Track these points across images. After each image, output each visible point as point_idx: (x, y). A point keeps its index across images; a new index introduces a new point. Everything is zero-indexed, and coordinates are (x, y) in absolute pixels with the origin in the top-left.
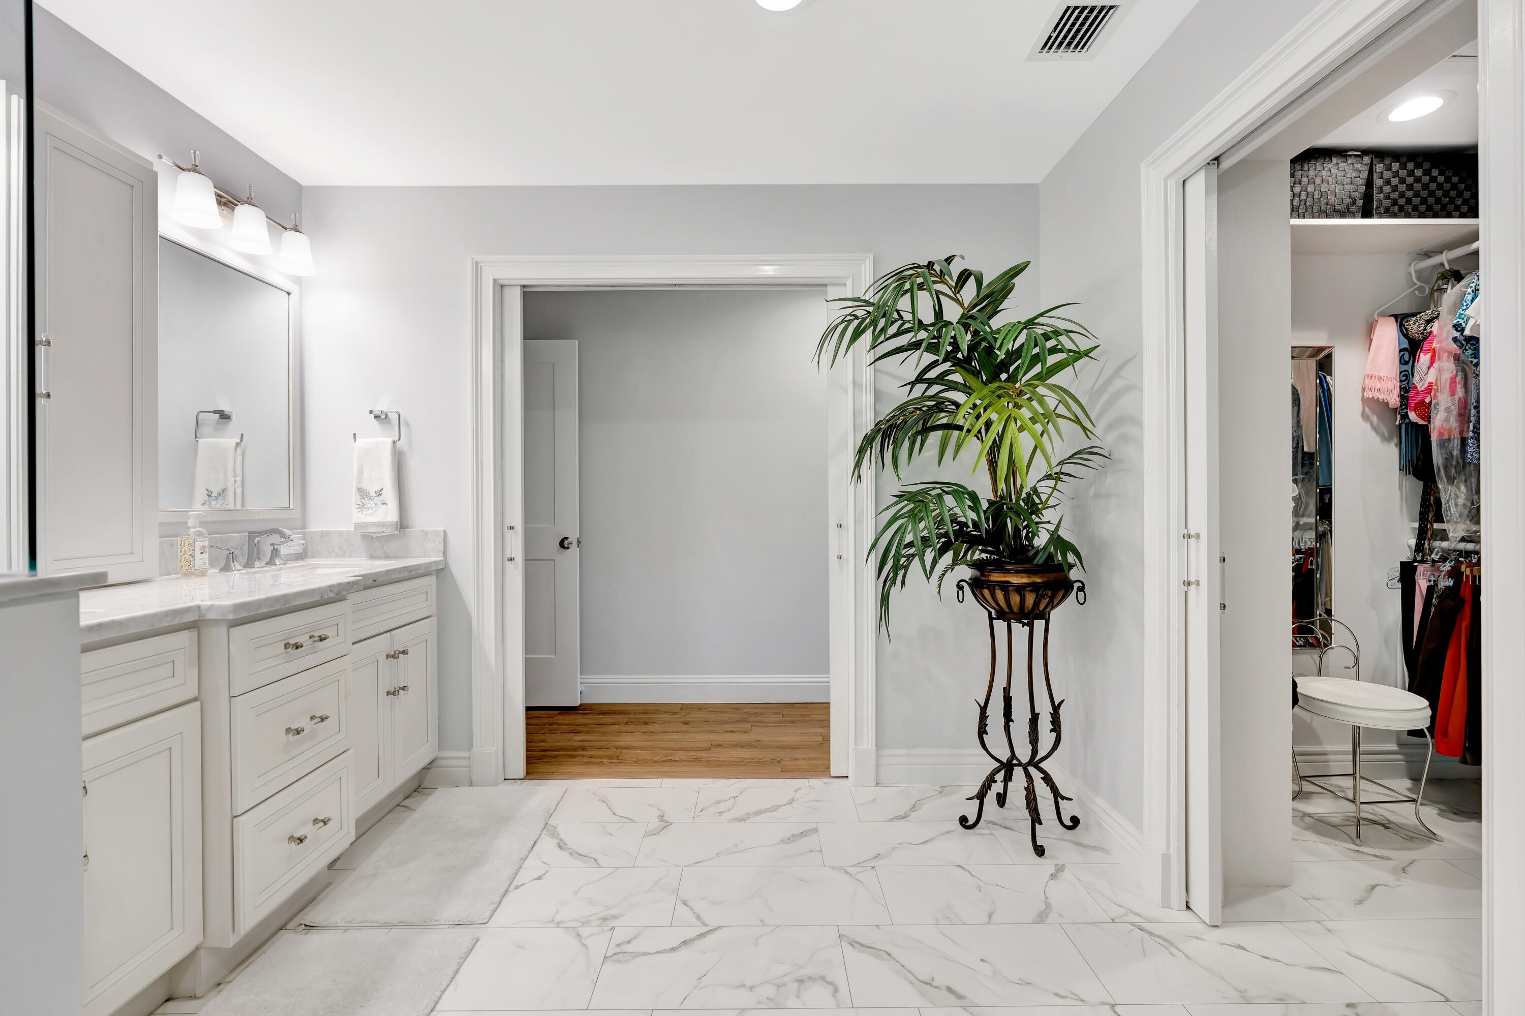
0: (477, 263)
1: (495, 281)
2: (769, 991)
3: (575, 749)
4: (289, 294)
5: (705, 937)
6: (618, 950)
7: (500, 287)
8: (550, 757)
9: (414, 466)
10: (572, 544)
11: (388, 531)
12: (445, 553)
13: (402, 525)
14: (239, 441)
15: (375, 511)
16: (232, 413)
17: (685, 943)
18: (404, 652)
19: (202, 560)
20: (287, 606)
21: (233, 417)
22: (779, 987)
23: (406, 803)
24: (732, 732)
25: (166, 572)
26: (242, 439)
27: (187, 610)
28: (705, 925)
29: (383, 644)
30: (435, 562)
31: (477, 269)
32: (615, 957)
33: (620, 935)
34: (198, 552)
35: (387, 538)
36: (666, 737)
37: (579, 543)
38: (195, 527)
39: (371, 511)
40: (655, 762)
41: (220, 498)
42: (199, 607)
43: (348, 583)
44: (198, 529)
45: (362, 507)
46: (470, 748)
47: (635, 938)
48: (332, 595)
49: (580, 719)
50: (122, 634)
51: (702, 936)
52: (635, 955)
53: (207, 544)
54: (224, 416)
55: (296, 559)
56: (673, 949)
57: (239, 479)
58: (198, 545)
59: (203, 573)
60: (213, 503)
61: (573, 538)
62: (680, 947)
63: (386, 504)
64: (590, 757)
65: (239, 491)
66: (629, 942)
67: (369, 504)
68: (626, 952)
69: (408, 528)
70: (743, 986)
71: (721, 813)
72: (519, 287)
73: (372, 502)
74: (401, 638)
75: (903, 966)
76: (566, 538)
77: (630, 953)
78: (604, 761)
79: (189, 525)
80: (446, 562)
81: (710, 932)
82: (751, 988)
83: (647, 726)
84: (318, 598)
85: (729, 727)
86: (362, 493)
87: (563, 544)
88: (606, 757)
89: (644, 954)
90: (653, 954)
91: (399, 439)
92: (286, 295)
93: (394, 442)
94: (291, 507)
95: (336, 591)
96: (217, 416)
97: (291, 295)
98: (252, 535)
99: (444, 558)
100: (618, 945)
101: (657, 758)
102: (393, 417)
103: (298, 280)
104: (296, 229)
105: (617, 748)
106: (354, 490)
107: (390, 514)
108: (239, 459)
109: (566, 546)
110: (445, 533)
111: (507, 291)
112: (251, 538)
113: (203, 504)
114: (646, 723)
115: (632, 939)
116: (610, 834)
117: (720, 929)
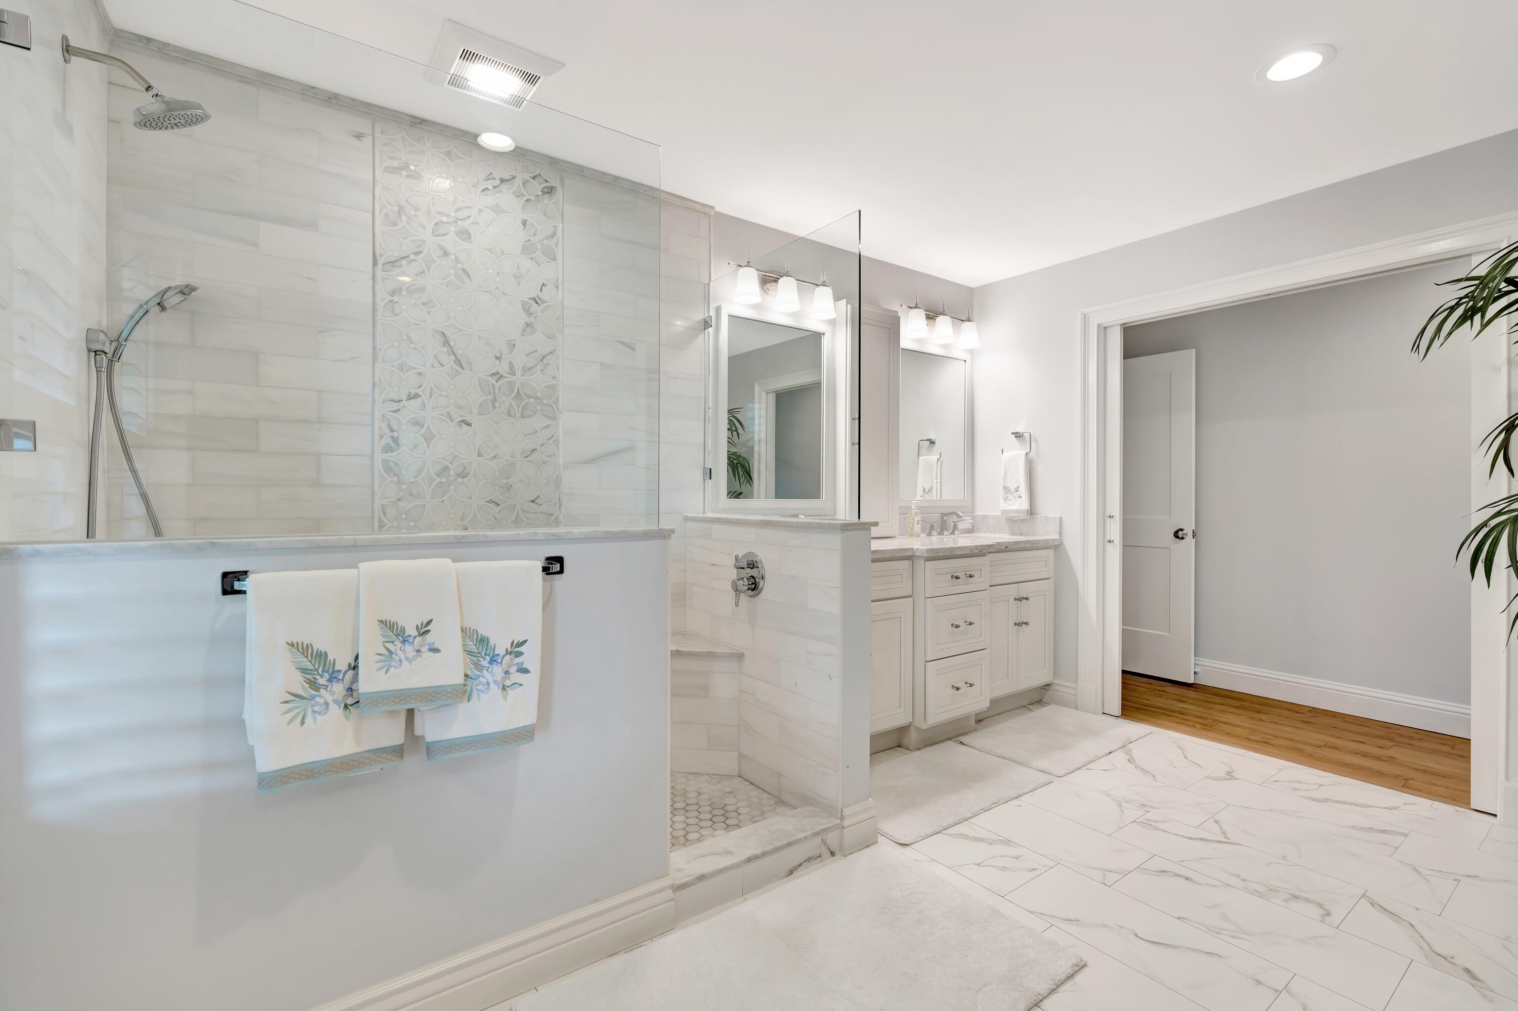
0: (1085, 315)
1: (1099, 325)
2: (1261, 889)
3: (1173, 711)
4: (965, 361)
5: (1222, 843)
6: (1145, 822)
7: (1104, 330)
8: (1149, 711)
9: (1041, 470)
10: (1187, 535)
11: (1022, 516)
12: (1060, 534)
13: (1032, 512)
14: (939, 457)
15: (1014, 502)
16: (936, 440)
17: (1202, 839)
18: (1027, 599)
19: (917, 528)
20: (953, 554)
21: (936, 442)
23: (1029, 707)
24: (1362, 742)
25: (902, 534)
26: (940, 457)
27: (908, 550)
28: (1227, 838)
29: (1012, 591)
30: (1052, 539)
31: (1085, 318)
32: (1141, 824)
33: (1151, 817)
34: (916, 523)
35: (1023, 521)
36: (1276, 726)
37: (1194, 535)
38: (914, 509)
39: (1011, 502)
40: (1248, 739)
41: (929, 493)
42: (913, 549)
43: (987, 545)
44: (917, 510)
45: (1006, 499)
46: (1076, 681)
47: (1162, 822)
48: (977, 551)
49: (1191, 693)
50: (883, 556)
51: (1220, 842)
52: (1157, 829)
53: (920, 519)
54: (932, 442)
55: (968, 533)
56: (1190, 838)
57: (939, 481)
58: (916, 519)
59: (918, 536)
60: (926, 496)
61: (1188, 530)
62: (1197, 839)
63: (1021, 497)
64: (1185, 720)
65: (939, 488)
67: (1010, 497)
68: (1151, 825)
69: (1035, 514)
70: (1238, 875)
71: (1295, 789)
72: (1119, 326)
73: (1012, 496)
74: (1025, 589)
75: (1422, 937)
76: (1182, 530)
77: (1154, 827)
78: (1197, 726)
79: (913, 507)
80: (1061, 541)
81: (1229, 843)
82: (1244, 880)
83: (1259, 714)
84: (969, 552)
85: (1361, 738)
86: (1006, 489)
87: (1178, 535)
88: (1199, 723)
89: (1164, 831)
90: (1171, 833)
91: (1030, 451)
92: (964, 362)
93: (1027, 454)
94: (966, 499)
95: (979, 549)
96: (929, 442)
97: (966, 362)
98: (943, 515)
99: (1060, 537)
101: (1253, 738)
102: (1027, 436)
103: (971, 352)
104: (969, 320)
105: (1214, 720)
106: (1001, 487)
107: (1022, 504)
108: (939, 468)
109: (1180, 536)
110: (1061, 519)
111: (1109, 331)
112: (942, 518)
113: (921, 496)
114: (1259, 712)
115: (1159, 821)
116: (1175, 768)
117: (1239, 845)
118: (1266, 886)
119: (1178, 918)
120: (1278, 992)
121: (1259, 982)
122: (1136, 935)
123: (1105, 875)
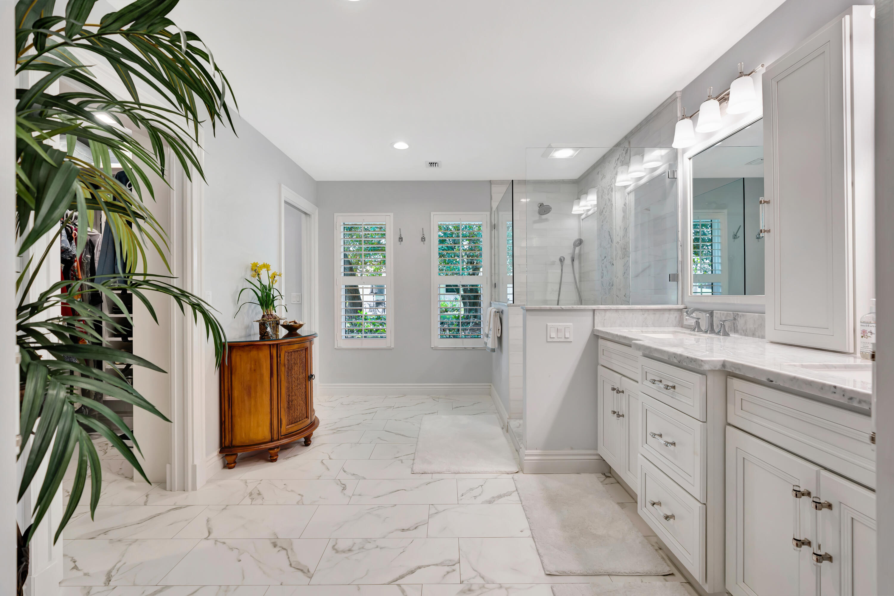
2: (368, 546)
5: (400, 576)
6: (453, 567)
17: (412, 572)
22: (363, 548)
28: (399, 585)
32: (454, 563)
33: (455, 578)
47: (445, 575)
51: (402, 577)
52: (442, 564)
56: (420, 568)
62: (415, 569)
66: (448, 573)
68: (448, 566)
70: (381, 548)
77: (445, 566)
81: (395, 580)
82: (377, 547)
89: (437, 565)
90: (432, 565)
100: (454, 570)
115: (447, 574)
117: (389, 582)
118: (365, 549)
119: (395, 505)
120: (353, 495)
121: (360, 495)
122: (405, 490)
123: (436, 509)
